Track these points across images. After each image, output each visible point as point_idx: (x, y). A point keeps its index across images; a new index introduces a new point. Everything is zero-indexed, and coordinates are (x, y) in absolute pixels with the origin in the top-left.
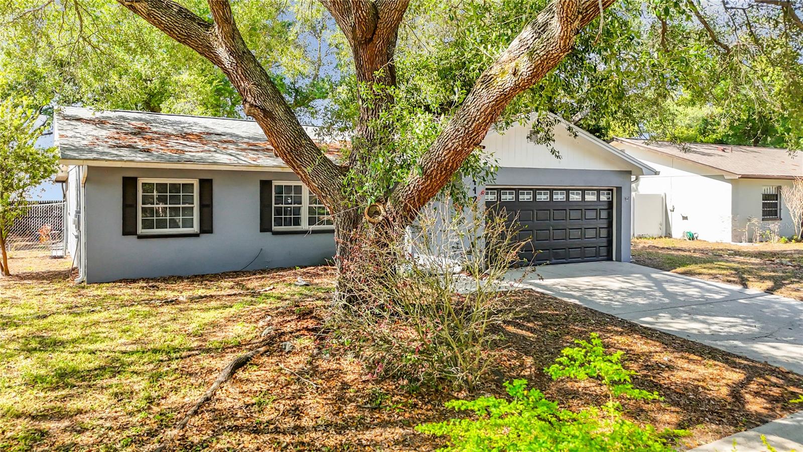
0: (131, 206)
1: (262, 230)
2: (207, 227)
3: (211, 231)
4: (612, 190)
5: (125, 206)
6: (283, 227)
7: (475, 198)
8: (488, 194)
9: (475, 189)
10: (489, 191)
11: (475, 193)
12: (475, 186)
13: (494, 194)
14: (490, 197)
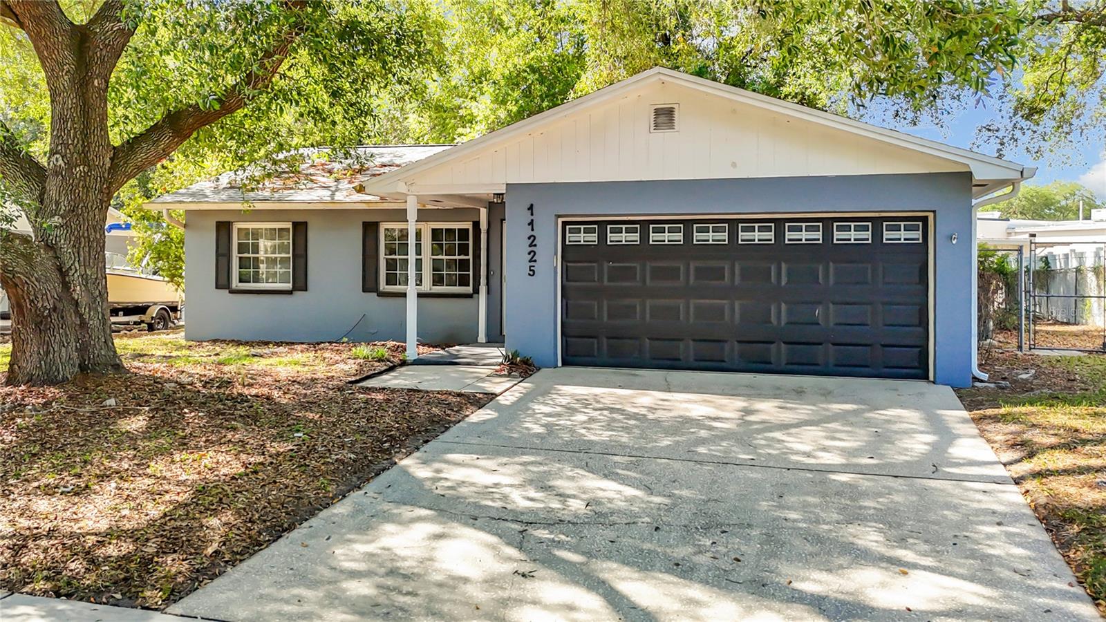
0: (223, 255)
1: (365, 289)
2: (300, 282)
3: (305, 288)
4: (925, 220)
5: (218, 255)
6: (397, 287)
7: (532, 238)
8: (580, 233)
9: (531, 223)
10: (582, 227)
11: (533, 230)
12: (532, 218)
13: (592, 231)
14: (582, 238)
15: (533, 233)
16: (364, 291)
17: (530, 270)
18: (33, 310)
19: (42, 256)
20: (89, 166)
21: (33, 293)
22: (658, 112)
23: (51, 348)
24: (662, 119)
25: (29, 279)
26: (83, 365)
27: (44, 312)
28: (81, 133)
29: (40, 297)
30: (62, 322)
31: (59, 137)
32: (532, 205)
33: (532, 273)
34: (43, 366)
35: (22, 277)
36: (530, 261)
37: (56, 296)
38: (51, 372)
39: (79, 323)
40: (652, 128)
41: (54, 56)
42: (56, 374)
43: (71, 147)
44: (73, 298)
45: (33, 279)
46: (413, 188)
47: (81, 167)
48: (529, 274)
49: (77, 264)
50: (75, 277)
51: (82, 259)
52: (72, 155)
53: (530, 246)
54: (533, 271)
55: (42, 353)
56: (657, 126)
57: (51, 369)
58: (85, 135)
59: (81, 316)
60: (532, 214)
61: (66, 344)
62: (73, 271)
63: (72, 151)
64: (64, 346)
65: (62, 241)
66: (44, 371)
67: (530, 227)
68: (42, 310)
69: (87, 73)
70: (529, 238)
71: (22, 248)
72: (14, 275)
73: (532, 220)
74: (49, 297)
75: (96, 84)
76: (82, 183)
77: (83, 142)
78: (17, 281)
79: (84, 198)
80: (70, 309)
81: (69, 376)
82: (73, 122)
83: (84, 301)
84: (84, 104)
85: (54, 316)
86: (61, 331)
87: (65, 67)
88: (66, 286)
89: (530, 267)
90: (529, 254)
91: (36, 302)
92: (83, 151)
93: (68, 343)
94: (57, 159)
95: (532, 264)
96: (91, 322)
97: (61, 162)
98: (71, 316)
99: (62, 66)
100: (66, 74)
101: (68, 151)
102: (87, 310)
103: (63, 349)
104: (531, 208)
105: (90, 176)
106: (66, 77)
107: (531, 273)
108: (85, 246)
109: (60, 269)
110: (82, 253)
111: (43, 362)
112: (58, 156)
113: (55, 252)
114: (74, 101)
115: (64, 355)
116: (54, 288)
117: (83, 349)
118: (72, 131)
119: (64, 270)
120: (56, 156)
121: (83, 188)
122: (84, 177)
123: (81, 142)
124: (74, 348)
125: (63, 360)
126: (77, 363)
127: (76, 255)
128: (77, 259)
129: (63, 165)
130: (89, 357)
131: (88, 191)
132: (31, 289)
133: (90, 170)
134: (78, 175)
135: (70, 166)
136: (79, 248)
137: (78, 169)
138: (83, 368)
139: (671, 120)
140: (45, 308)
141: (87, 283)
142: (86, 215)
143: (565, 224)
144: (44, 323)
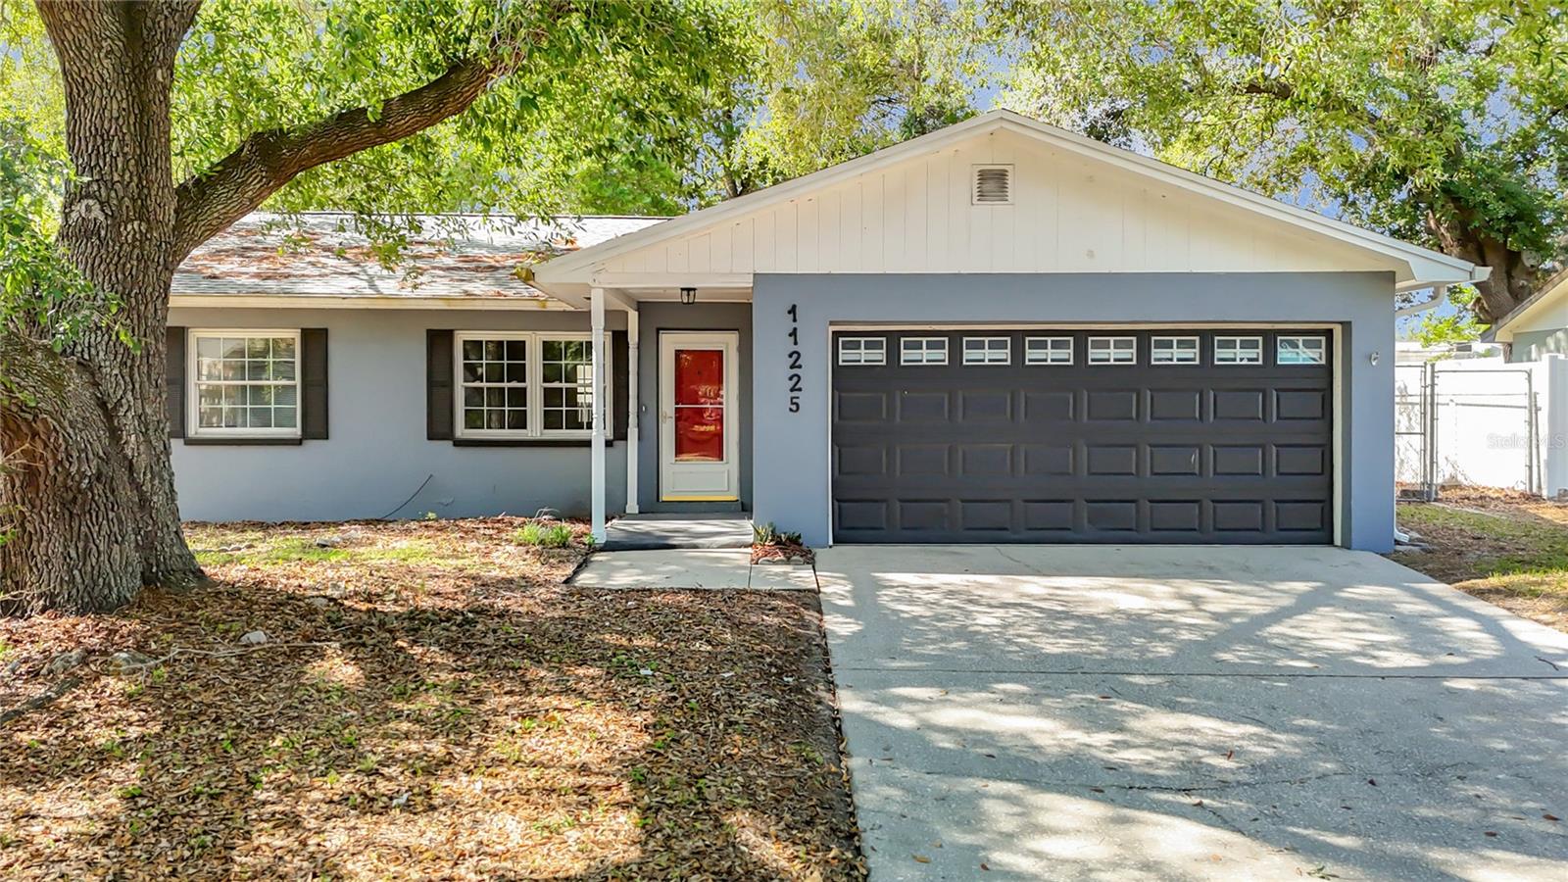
0: (174, 382)
1: (432, 436)
2: (316, 426)
3: (324, 435)
4: (1329, 334)
6: (485, 431)
7: (796, 355)
8: (859, 348)
9: (794, 333)
10: (863, 340)
11: (796, 343)
12: (795, 325)
13: (877, 346)
14: (863, 356)
15: (795, 348)
16: (430, 438)
17: (792, 403)
18: (60, 479)
19: (75, 382)
20: (148, 222)
21: (63, 447)
22: (984, 176)
23: (92, 545)
24: (990, 186)
25: (60, 423)
26: (147, 574)
27: (80, 483)
28: (136, 165)
29: (75, 454)
30: (111, 498)
31: (91, 169)
32: (794, 307)
33: (796, 407)
34: (78, 580)
35: (49, 420)
36: (792, 390)
37: (101, 454)
38: (97, 589)
39: (137, 499)
40: (975, 198)
41: (84, 23)
42: (106, 591)
43: (118, 186)
44: (125, 457)
45: (66, 424)
46: (600, 277)
47: (136, 223)
48: (791, 410)
49: (129, 395)
50: (128, 421)
51: (137, 386)
52: (120, 201)
53: (792, 367)
54: (797, 405)
55: (73, 554)
56: (982, 196)
57: (95, 583)
58: (143, 169)
59: (138, 487)
60: (795, 320)
61: (120, 539)
62: (126, 407)
63: (121, 194)
64: (117, 542)
65: (102, 354)
66: (81, 587)
67: (792, 338)
68: (77, 478)
69: (145, 57)
70: (790, 356)
71: (47, 366)
72: (36, 416)
73: (795, 329)
74: (91, 456)
75: (160, 78)
76: (137, 251)
77: (140, 179)
78: (39, 427)
79: (141, 278)
80: (122, 475)
81: (128, 595)
82: (122, 141)
83: (142, 462)
84: (141, 112)
85: (99, 488)
86: (111, 515)
87: (104, 44)
88: (115, 434)
89: (792, 398)
90: (791, 379)
91: (67, 465)
92: (139, 194)
93: (123, 538)
94: (87, 206)
95: (795, 394)
96: (155, 499)
97: (96, 212)
98: (124, 488)
99: (99, 42)
100: (106, 57)
101: (113, 194)
102: (149, 476)
103: (116, 547)
104: (793, 311)
105: (150, 240)
106: (106, 62)
107: (794, 407)
108: (141, 364)
109: (102, 404)
110: (136, 375)
111: (76, 572)
112: (91, 202)
113: (93, 375)
114: (124, 105)
115: (118, 557)
116: (97, 438)
117: (147, 546)
118: (120, 160)
119: (110, 406)
120: (85, 202)
121: (139, 261)
122: (141, 241)
123: (135, 179)
124: (133, 545)
125: (116, 568)
126: (139, 569)
127: (128, 379)
128: (130, 387)
129: (102, 218)
130: (158, 560)
131: (147, 267)
132: (61, 440)
133: (149, 229)
134: (130, 237)
135: (116, 220)
136: (131, 368)
137: (129, 227)
138: (148, 580)
139: (1003, 187)
140: (83, 475)
141: (147, 430)
142: (142, 308)
143: (836, 335)
144: (79, 501)
